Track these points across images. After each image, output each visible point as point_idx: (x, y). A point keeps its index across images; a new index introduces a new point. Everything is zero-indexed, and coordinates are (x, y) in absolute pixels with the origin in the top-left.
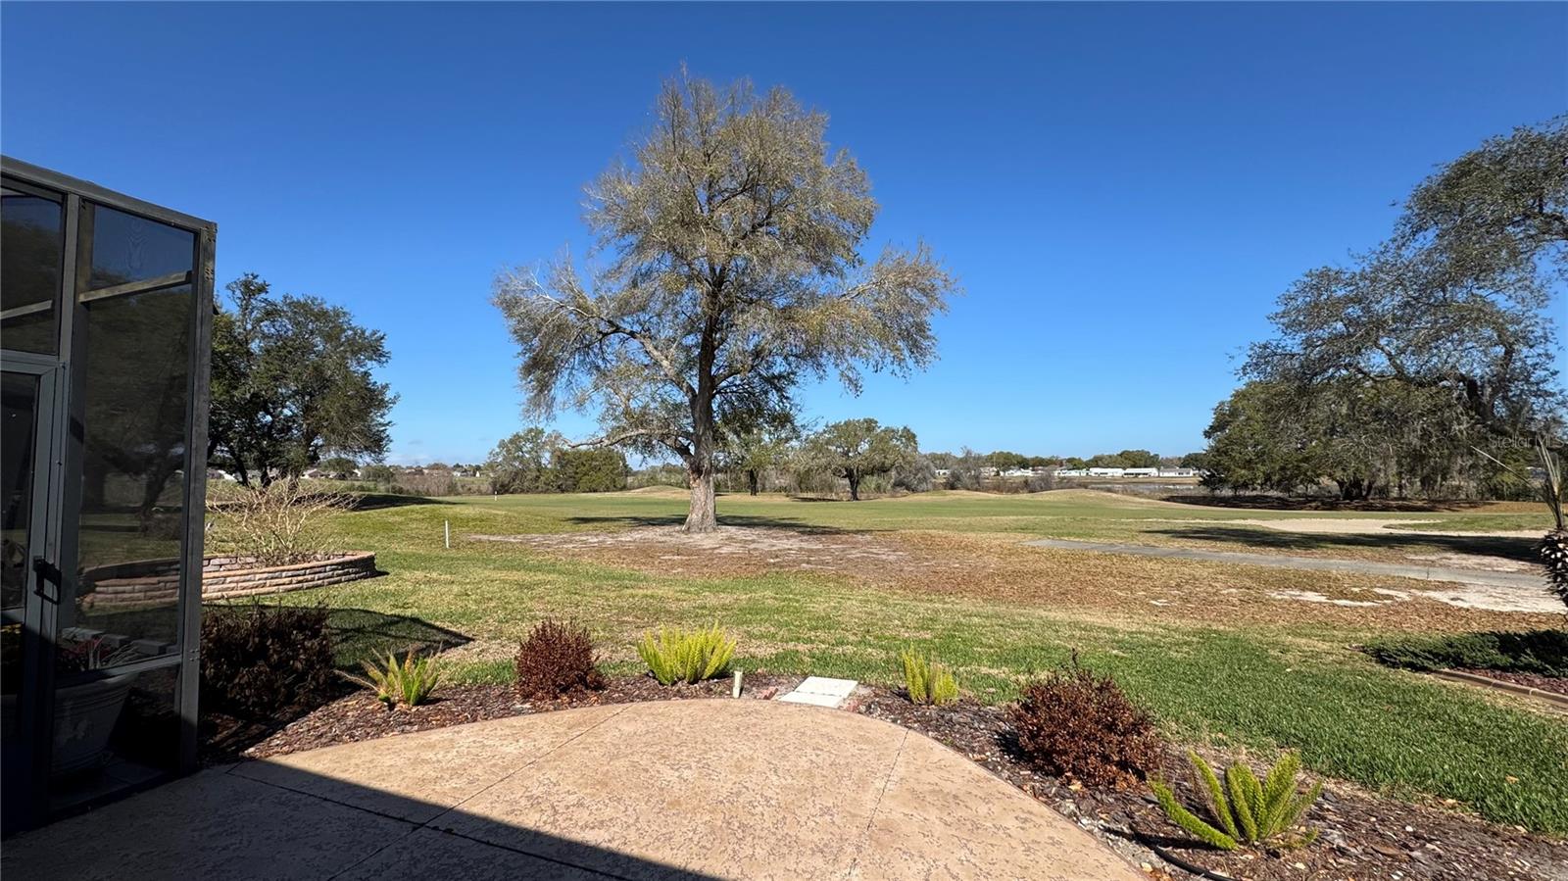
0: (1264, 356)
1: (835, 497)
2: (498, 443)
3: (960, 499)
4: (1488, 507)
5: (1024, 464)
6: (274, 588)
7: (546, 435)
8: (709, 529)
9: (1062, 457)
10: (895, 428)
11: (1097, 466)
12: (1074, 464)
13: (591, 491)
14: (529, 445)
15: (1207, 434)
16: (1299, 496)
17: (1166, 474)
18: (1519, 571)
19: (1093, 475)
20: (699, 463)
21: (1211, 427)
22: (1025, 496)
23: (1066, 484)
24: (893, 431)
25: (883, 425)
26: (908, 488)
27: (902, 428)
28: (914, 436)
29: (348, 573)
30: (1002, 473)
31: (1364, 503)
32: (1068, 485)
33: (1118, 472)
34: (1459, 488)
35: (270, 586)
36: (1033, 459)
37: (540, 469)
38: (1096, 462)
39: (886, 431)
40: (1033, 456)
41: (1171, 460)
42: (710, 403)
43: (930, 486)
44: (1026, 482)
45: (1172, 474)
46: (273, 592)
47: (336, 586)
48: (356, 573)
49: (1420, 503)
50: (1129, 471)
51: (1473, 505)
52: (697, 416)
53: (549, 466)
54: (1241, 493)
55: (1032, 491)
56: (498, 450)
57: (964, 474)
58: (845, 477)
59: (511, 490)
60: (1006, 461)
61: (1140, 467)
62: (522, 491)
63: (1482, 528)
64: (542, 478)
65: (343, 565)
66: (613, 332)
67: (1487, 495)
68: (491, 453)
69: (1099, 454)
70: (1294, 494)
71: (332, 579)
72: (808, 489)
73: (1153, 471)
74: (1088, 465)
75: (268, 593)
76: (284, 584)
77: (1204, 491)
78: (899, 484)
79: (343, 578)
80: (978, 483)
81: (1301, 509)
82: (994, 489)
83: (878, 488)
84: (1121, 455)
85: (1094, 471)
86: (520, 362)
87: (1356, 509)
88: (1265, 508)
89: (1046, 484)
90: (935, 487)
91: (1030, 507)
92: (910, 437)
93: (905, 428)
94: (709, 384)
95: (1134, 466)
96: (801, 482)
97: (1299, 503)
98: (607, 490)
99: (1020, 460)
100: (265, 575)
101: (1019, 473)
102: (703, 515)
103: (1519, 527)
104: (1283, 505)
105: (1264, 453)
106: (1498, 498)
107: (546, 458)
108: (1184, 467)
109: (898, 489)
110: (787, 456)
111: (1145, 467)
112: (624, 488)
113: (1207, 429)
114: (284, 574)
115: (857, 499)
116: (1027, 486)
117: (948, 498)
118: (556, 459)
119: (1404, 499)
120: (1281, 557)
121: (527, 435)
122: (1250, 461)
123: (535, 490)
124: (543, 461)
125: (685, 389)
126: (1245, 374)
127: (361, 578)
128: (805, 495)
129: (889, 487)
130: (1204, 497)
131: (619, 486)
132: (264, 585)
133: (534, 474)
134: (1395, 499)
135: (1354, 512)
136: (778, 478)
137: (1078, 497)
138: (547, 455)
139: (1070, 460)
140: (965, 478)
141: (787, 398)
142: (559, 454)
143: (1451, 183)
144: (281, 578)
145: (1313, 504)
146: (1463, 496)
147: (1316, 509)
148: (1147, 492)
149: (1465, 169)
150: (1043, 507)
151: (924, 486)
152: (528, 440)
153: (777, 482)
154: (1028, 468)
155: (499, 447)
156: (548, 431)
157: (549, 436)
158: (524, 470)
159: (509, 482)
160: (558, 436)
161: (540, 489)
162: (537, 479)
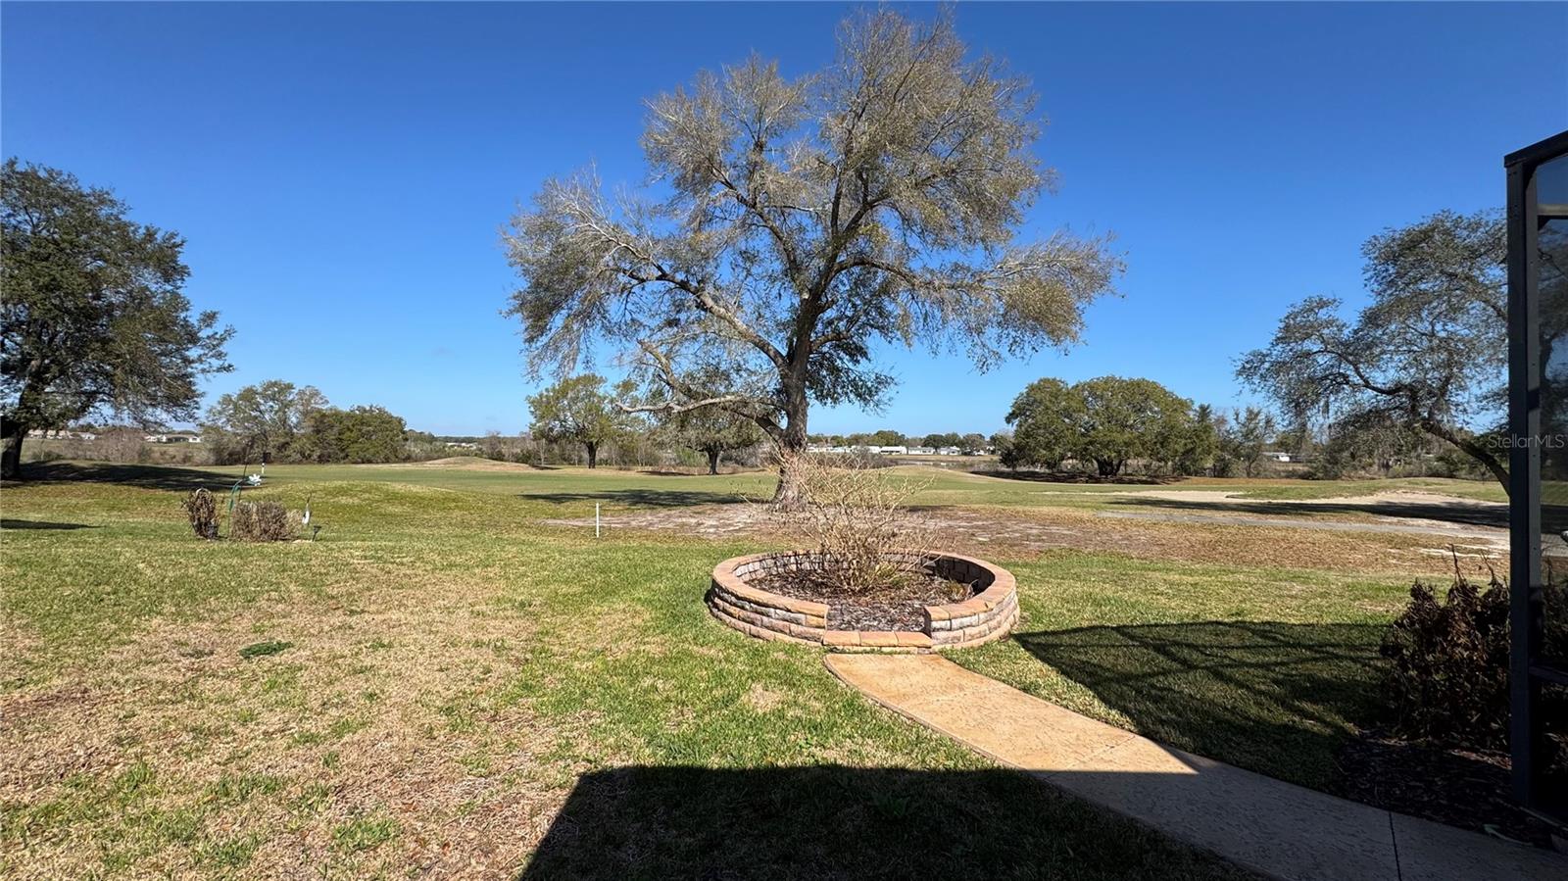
7: (296, 391)
11: (858, 444)
12: (838, 441)
13: (363, 463)
14: (270, 403)
15: (1008, 419)
17: (913, 452)
21: (1011, 414)
31: (1115, 477)
33: (877, 450)
37: (289, 434)
38: (857, 440)
41: (915, 440)
45: (918, 452)
49: (1144, 478)
50: (885, 448)
53: (301, 431)
56: (221, 407)
58: (703, 450)
59: (250, 459)
61: (892, 445)
62: (264, 461)
64: (293, 445)
68: (212, 411)
70: (1056, 470)
73: (903, 449)
74: (850, 443)
84: (876, 434)
85: (855, 448)
87: (1113, 482)
94: (808, 350)
95: (887, 445)
97: (1066, 478)
98: (387, 461)
107: (295, 420)
108: (925, 446)
111: (896, 445)
112: (408, 459)
113: (1008, 414)
115: (717, 474)
118: (310, 422)
121: (265, 390)
123: (286, 460)
124: (293, 424)
130: (999, 473)
131: (400, 456)
133: (281, 440)
138: (297, 416)
139: (833, 438)
142: (318, 416)
145: (1082, 479)
152: (269, 396)
155: (222, 402)
156: (299, 386)
157: (301, 393)
158: (264, 434)
159: (244, 449)
160: (315, 394)
161: (292, 459)
162: (284, 446)
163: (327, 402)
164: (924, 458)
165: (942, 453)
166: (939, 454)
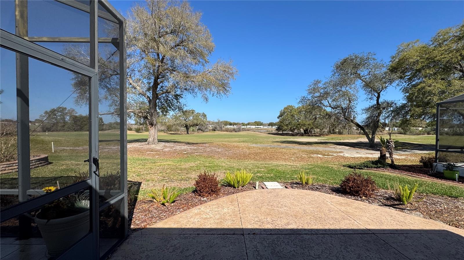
0: (303, 99)
1: (180, 133)
2: (44, 112)
3: (219, 134)
4: (329, 136)
5: (231, 124)
6: (10, 171)
7: (67, 110)
8: (156, 143)
9: (240, 123)
10: (200, 113)
11: (249, 125)
12: (243, 124)
14: (60, 114)
15: (278, 118)
16: (295, 133)
17: (265, 128)
18: (349, 149)
19: (248, 127)
20: (152, 122)
21: (279, 116)
22: (234, 133)
23: (244, 130)
24: (200, 114)
25: (197, 112)
26: (202, 131)
27: (202, 113)
28: (206, 115)
29: (41, 163)
30: (225, 127)
31: (308, 135)
32: (245, 130)
33: (254, 127)
34: (324, 131)
35: (8, 170)
36: (233, 123)
37: (65, 123)
38: (249, 124)
39: (198, 113)
40: (233, 122)
41: (266, 124)
42: (156, 101)
43: (208, 130)
44: (234, 129)
45: (266, 128)
46: (10, 173)
47: (37, 168)
48: (44, 163)
49: (318, 135)
50: (257, 126)
51: (327, 135)
52: (151, 106)
53: (69, 122)
54: (284, 132)
55: (236, 132)
56: (44, 115)
57: (218, 127)
58: (185, 127)
59: (52, 130)
60: (226, 123)
61: (259, 126)
62: (57, 131)
63: (335, 140)
64: (66, 126)
65: (39, 160)
66: (115, 75)
67: (329, 133)
68: (41, 116)
69: (249, 122)
70: (294, 133)
71: (36, 166)
72: (171, 131)
73: (262, 127)
74: (247, 125)
75: (8, 173)
76: (15, 169)
77: (276, 132)
78: (199, 129)
79: (40, 165)
80: (222, 129)
81: (296, 136)
82: (226, 131)
83: (193, 130)
84: (255, 122)
85: (248, 126)
86: (73, 82)
87: (307, 136)
88: (289, 136)
89: (239, 130)
90: (210, 130)
91: (237, 136)
92: (205, 116)
93: (203, 113)
94: (156, 96)
95: (257, 125)
96: (168, 128)
97: (296, 135)
99: (230, 123)
100: (5, 166)
101: (229, 127)
102: (154, 139)
103: (340, 140)
104: (292, 135)
105: (290, 123)
106: (331, 134)
107: (67, 118)
109: (199, 131)
110: (165, 120)
111: (260, 125)
113: (278, 116)
114: (14, 165)
115: (189, 134)
116: (234, 130)
117: (216, 133)
118: (72, 119)
119: (315, 134)
120: (307, 147)
121: (58, 109)
122: (287, 125)
123: (63, 130)
124: (66, 120)
125: (146, 97)
126: (299, 104)
127: (46, 165)
128: (170, 133)
129: (196, 130)
130: (277, 133)
132: (5, 170)
133: (62, 124)
134: (313, 134)
135: (306, 137)
136: (160, 127)
137: (249, 133)
138: (68, 117)
139: (242, 123)
140: (218, 128)
141: (179, 102)
142: (74, 117)
143: (342, 64)
144: (13, 166)
145: (299, 135)
146: (325, 133)
147: (299, 136)
148: (263, 132)
149: (345, 61)
150: (241, 136)
151: (206, 130)
152: (59, 111)
153: (160, 128)
154: (232, 125)
155: (45, 113)
156: (68, 108)
157: (69, 110)
158: (57, 123)
159: (50, 127)
160: (73, 110)
161: (65, 130)
162: (63, 126)
163: (77, 113)
164: (268, 129)
165: (273, 128)
166: (272, 128)
